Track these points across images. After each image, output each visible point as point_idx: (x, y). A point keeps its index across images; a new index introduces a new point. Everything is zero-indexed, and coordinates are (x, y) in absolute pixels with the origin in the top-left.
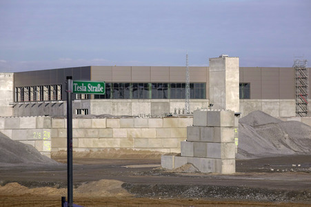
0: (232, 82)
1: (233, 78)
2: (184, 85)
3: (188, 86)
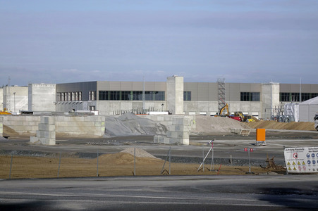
0: (179, 91)
1: (180, 89)
2: (141, 92)
3: (144, 93)
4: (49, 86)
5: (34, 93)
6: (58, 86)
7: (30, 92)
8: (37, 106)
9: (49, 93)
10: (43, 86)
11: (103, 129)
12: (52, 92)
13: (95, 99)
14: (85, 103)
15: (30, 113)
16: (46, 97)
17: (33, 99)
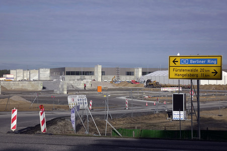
1: (100, 70)
5: (40, 72)
6: (51, 69)
7: (39, 72)
10: (44, 69)
11: (42, 87)
12: (48, 72)
13: (65, 75)
14: (61, 76)
15: (39, 80)
16: (45, 74)
17: (40, 75)
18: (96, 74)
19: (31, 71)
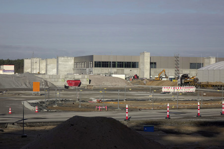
0: (147, 62)
4: (69, 58)
5: (59, 63)
6: (75, 58)
7: (58, 62)
8: (62, 71)
9: (70, 63)
10: (66, 58)
13: (93, 67)
14: (87, 69)
16: (67, 65)
17: (59, 67)
18: (141, 66)
19: (49, 60)
